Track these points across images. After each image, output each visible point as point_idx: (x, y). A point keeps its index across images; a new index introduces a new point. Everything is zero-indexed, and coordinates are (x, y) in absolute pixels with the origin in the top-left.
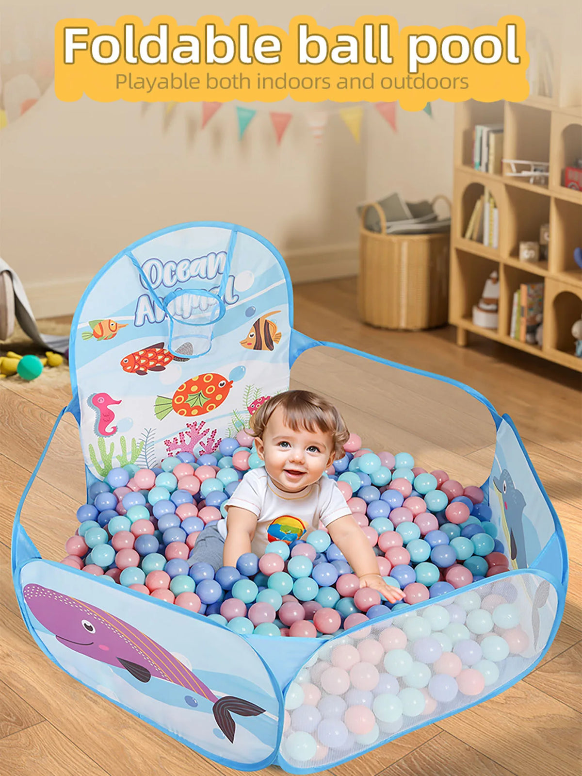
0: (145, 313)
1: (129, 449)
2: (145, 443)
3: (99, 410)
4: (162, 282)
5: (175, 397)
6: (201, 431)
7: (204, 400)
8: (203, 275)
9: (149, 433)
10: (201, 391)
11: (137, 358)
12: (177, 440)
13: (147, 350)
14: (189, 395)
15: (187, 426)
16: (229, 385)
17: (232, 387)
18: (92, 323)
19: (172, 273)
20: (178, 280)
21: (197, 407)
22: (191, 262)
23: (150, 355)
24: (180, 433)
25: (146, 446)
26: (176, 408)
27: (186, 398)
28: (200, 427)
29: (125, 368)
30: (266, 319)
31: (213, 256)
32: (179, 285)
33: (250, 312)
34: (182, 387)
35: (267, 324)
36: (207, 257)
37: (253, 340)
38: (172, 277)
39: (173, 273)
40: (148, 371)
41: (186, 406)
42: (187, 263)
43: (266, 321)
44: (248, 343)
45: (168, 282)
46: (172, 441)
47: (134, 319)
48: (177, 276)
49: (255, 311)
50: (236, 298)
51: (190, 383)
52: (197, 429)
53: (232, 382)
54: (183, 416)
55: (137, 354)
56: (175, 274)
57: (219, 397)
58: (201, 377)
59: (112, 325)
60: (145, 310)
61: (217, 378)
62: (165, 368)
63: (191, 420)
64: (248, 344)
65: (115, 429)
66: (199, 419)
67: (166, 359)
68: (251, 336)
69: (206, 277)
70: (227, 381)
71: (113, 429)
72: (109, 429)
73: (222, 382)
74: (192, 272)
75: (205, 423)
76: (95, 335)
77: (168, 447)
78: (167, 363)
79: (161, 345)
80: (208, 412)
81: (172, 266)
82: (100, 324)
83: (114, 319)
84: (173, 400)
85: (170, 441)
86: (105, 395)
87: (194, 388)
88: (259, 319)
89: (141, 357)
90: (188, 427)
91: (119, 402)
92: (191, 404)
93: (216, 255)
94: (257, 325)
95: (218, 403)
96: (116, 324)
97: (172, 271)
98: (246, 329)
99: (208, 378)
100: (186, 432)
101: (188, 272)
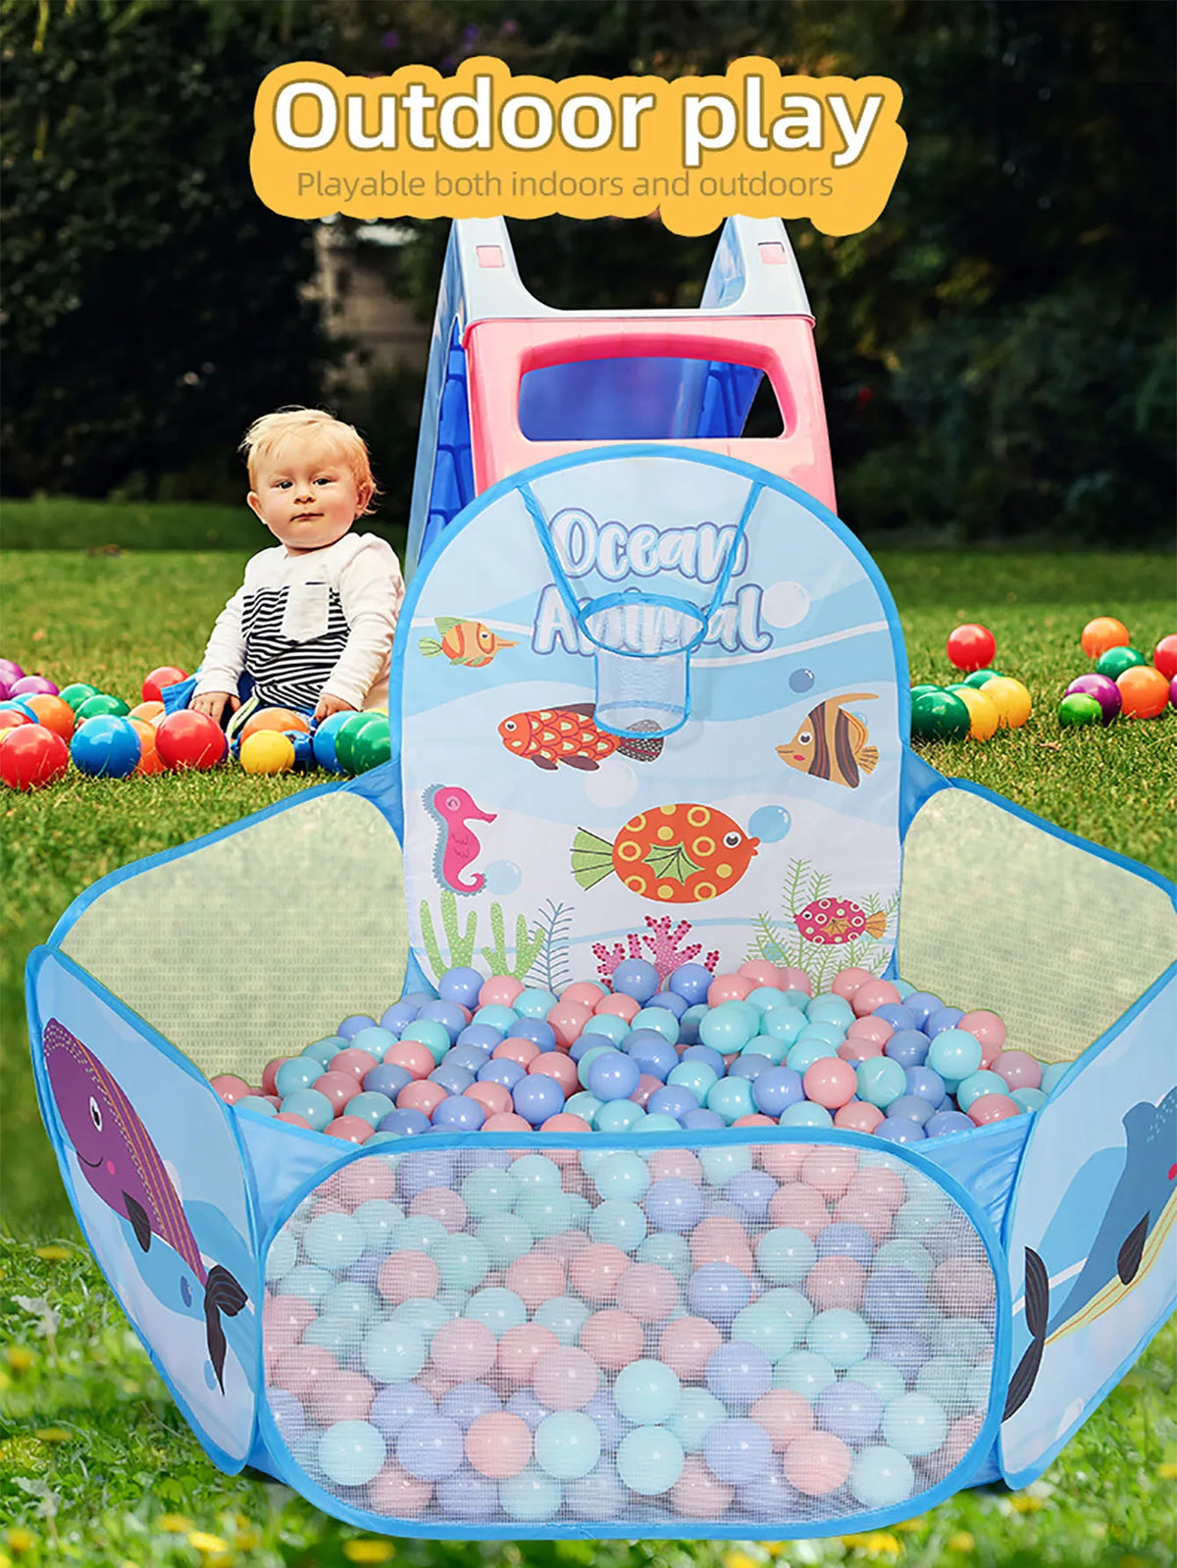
0: (558, 626)
1: (511, 941)
2: (547, 936)
3: (446, 824)
4: (595, 565)
5: (619, 841)
6: (681, 946)
7: (688, 870)
8: (690, 570)
9: (557, 914)
10: (681, 845)
11: (535, 725)
12: (623, 951)
13: (560, 713)
14: (652, 846)
15: (646, 922)
16: (748, 847)
17: (756, 853)
18: (442, 622)
19: (617, 551)
20: (631, 570)
21: (670, 882)
22: (660, 535)
23: (565, 726)
24: (630, 937)
25: (549, 942)
26: (623, 870)
27: (645, 852)
28: (679, 934)
29: (507, 741)
30: (840, 707)
31: (709, 531)
32: (632, 579)
33: (801, 682)
34: (635, 822)
35: (842, 719)
36: (696, 529)
37: (809, 751)
38: (618, 559)
39: (620, 552)
40: (559, 763)
41: (646, 872)
42: (652, 534)
43: (840, 711)
44: (795, 754)
45: (608, 567)
46: (610, 949)
47: (532, 634)
48: (630, 561)
49: (812, 680)
50: (765, 640)
51: (655, 817)
52: (670, 938)
53: (756, 841)
54: (637, 894)
55: (535, 716)
56: (625, 553)
57: (724, 871)
58: (682, 809)
59: (485, 636)
60: (557, 620)
61: (720, 822)
62: (598, 767)
63: (659, 910)
64: (796, 757)
65: (480, 880)
66: (677, 912)
67: (602, 746)
68: (803, 739)
69: (696, 575)
70: (742, 834)
71: (474, 880)
72: (466, 877)
73: (732, 835)
74: (663, 555)
75: (690, 926)
76: (445, 647)
77: (600, 963)
78: (604, 754)
79: (589, 709)
80: (697, 900)
81: (616, 535)
82: (458, 628)
83: (491, 625)
84: (616, 847)
85: (607, 950)
86: (461, 793)
87: (665, 833)
88: (823, 704)
89: (545, 725)
90: (650, 925)
91: (490, 818)
92: (657, 868)
93: (719, 530)
94: (817, 716)
95: (723, 886)
96: (493, 635)
97: (617, 545)
98: (792, 720)
99: (699, 816)
100: (645, 938)
101: (653, 555)
